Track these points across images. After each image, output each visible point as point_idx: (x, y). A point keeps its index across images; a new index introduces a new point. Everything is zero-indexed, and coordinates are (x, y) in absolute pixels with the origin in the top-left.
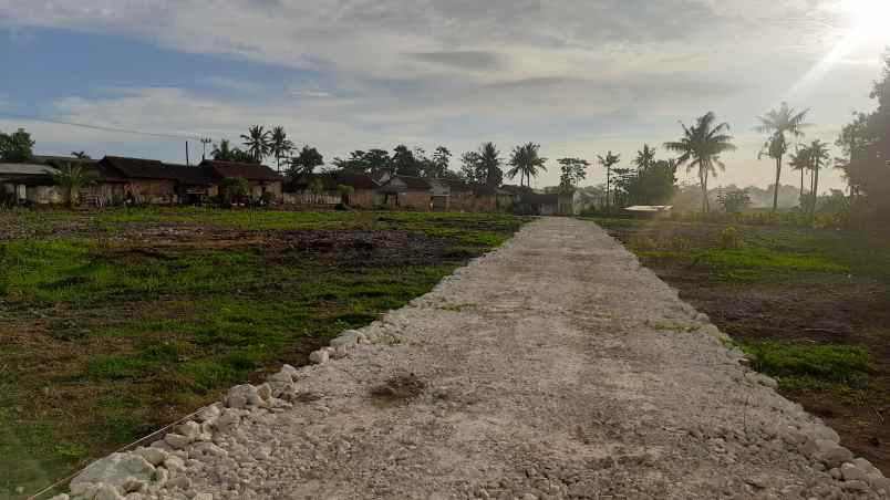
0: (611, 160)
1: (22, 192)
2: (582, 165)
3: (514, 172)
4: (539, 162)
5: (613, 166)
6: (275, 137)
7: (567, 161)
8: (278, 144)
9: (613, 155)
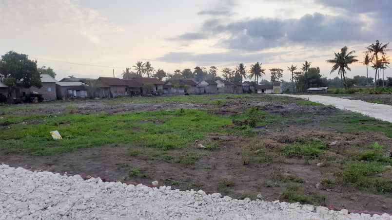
0: (293, 69)
1: (75, 93)
2: (281, 71)
3: (252, 76)
4: (262, 71)
5: (295, 71)
6: (146, 66)
7: (274, 70)
8: (148, 69)
9: (294, 66)
